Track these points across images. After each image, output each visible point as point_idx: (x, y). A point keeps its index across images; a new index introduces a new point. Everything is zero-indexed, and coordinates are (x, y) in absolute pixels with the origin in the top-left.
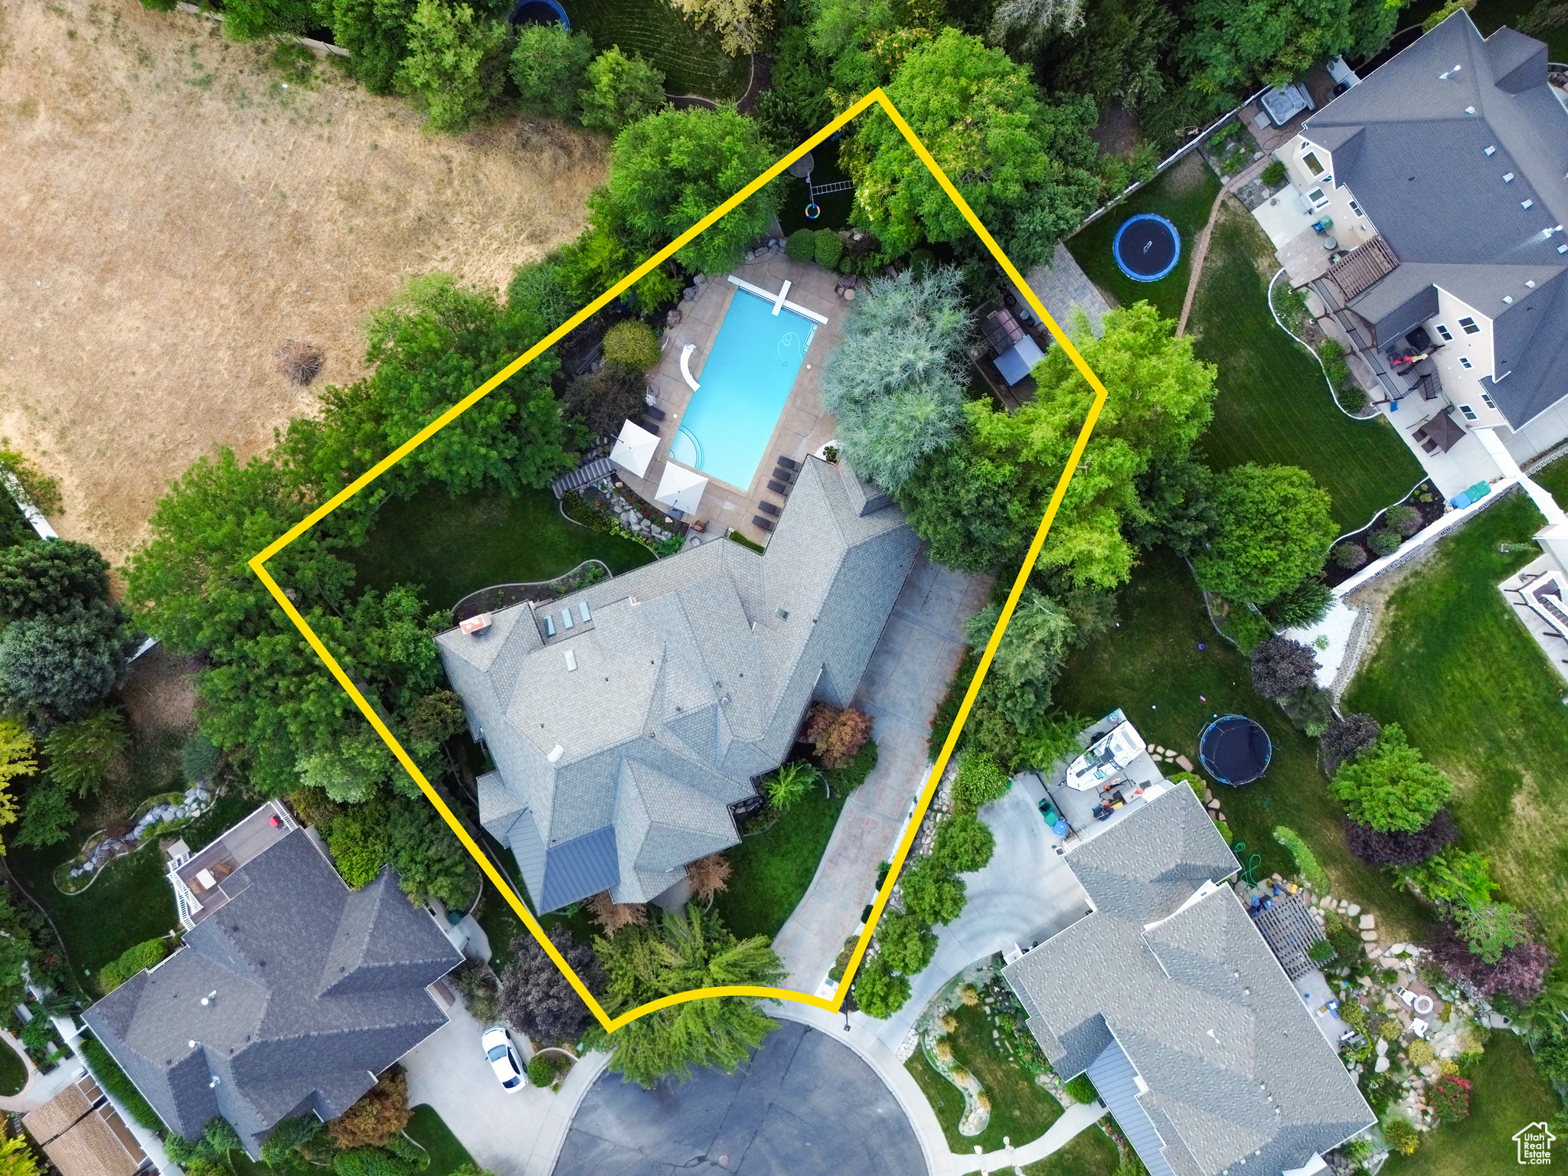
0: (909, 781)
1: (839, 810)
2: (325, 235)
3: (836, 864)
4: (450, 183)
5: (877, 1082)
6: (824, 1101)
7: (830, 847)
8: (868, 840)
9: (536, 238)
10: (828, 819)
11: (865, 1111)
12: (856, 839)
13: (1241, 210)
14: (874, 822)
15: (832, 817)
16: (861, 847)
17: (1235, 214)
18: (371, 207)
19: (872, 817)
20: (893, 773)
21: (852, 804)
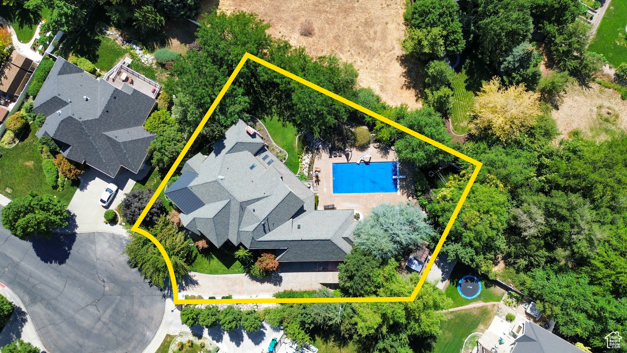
0: (262, 291)
2: (351, 19)
4: (386, 53)
5: (157, 328)
6: (143, 313)
8: (237, 287)
9: (382, 88)
10: (237, 270)
11: (145, 328)
12: (235, 283)
13: (495, 312)
14: (243, 286)
16: (233, 286)
17: (493, 311)
18: (367, 30)
19: (245, 285)
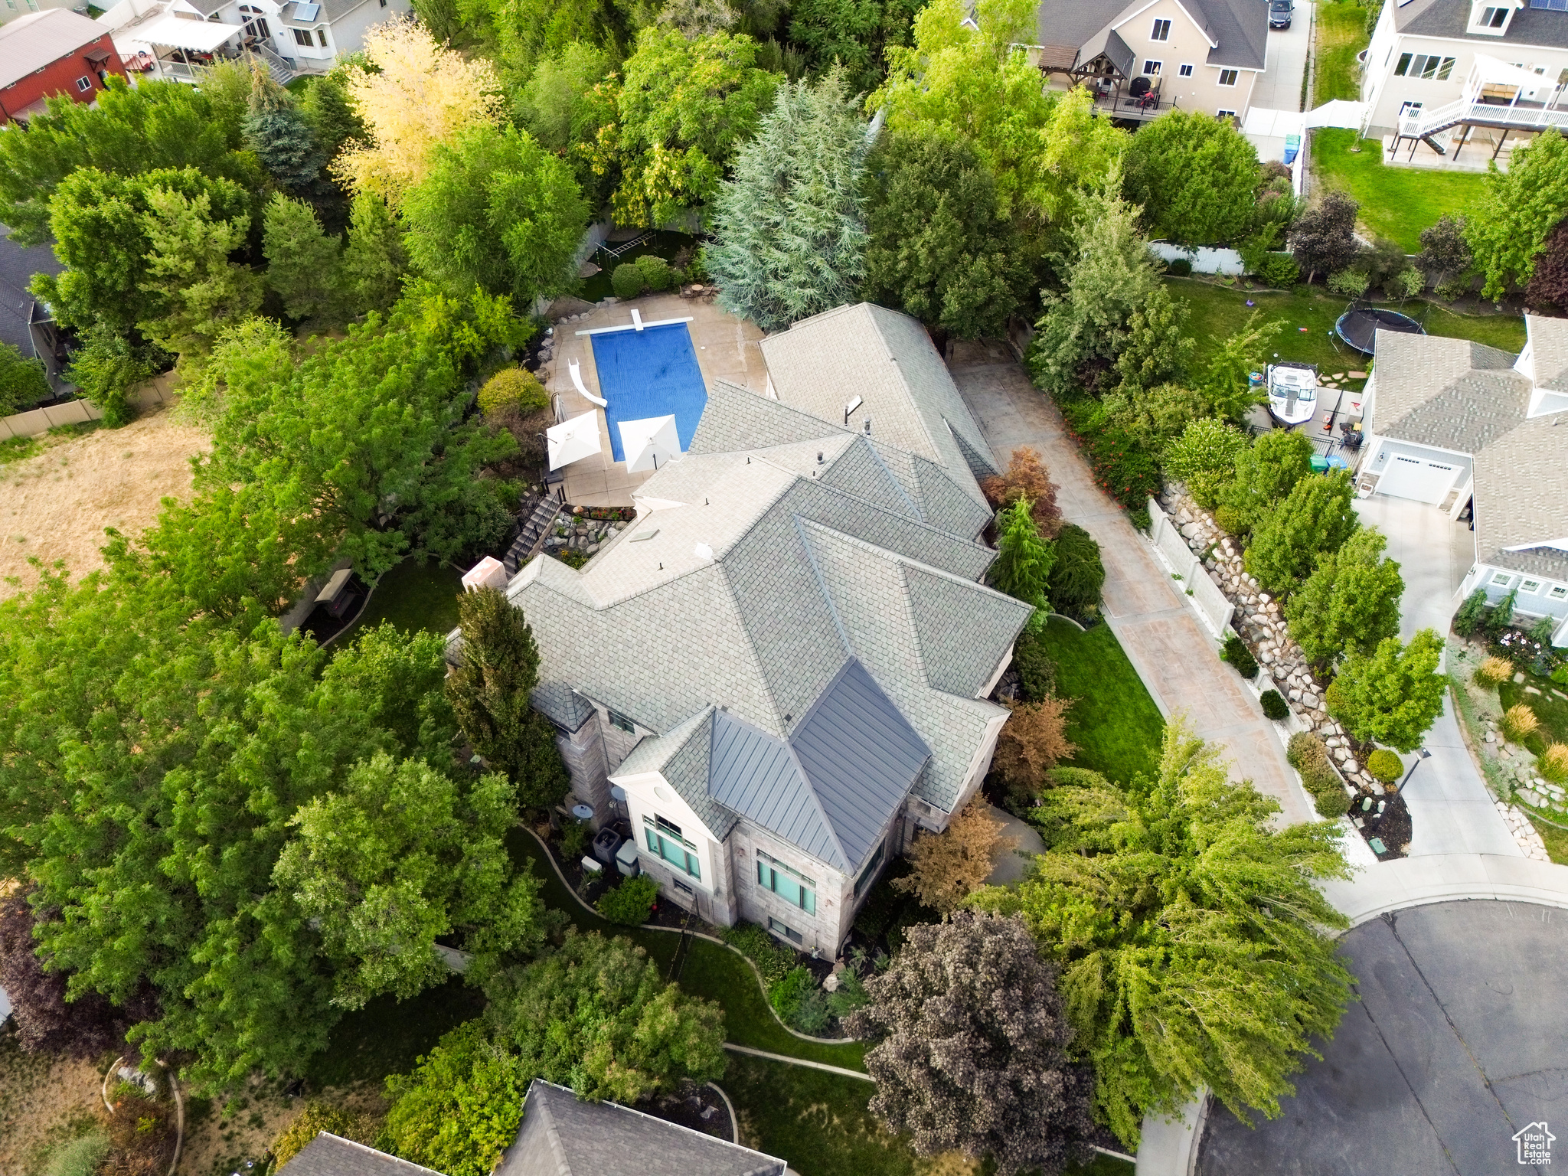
0: (1148, 565)
1: (1109, 633)
3: (1174, 691)
7: (1143, 678)
8: (1177, 643)
10: (1110, 650)
12: (1164, 650)
14: (1161, 624)
15: (1111, 645)
16: (1179, 658)
19: (1153, 620)
20: (1124, 569)
21: (1116, 621)
